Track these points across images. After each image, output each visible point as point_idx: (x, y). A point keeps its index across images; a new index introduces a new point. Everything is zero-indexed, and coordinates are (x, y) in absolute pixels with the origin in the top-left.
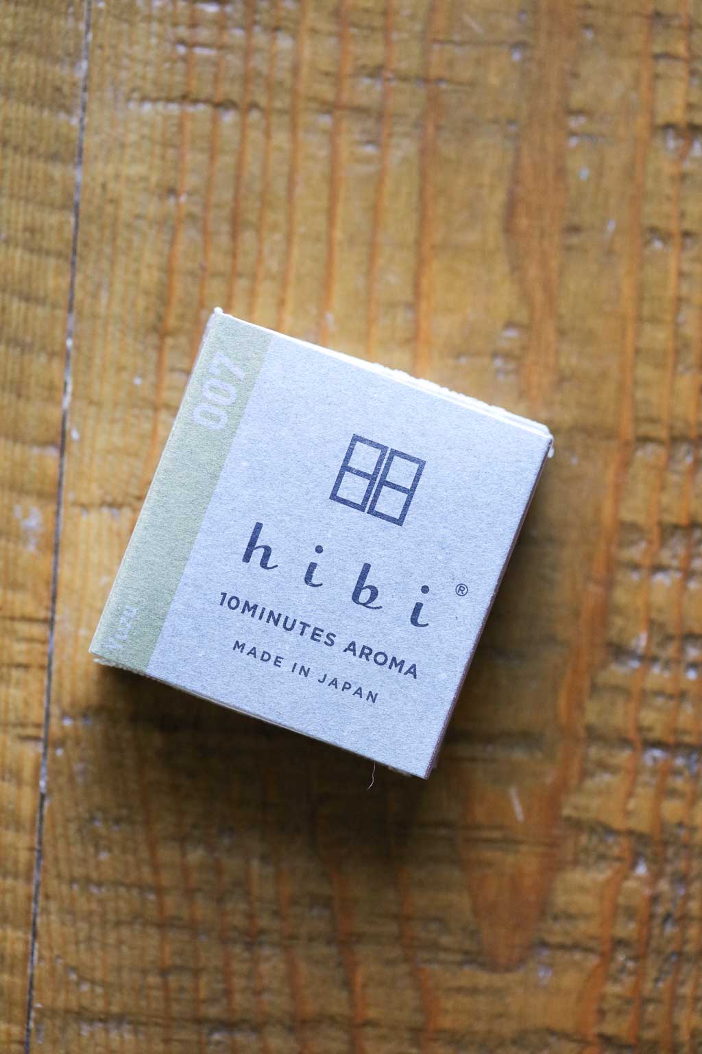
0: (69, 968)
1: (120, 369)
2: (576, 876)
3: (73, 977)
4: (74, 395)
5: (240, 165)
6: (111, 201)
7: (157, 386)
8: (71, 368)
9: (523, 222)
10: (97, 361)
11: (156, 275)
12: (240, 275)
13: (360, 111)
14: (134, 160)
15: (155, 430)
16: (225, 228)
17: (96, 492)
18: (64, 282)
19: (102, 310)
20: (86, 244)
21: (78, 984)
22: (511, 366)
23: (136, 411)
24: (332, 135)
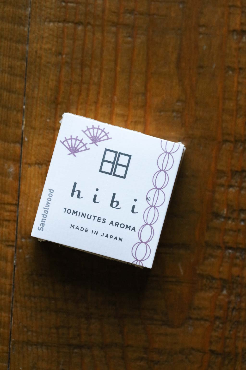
0: (24, 327)
1: (42, 116)
2: (202, 294)
3: (25, 330)
4: (25, 125)
5: (84, 44)
6: (39, 57)
7: (55, 122)
8: (25, 115)
9: (183, 65)
10: (34, 113)
11: (54, 83)
12: (84, 83)
13: (126, 25)
14: (47, 42)
16: (79, 66)
17: (33, 159)
18: (22, 86)
19: (36, 96)
20: (30, 72)
21: (27, 332)
22: (179, 115)
23: (48, 131)
24: (116, 34)
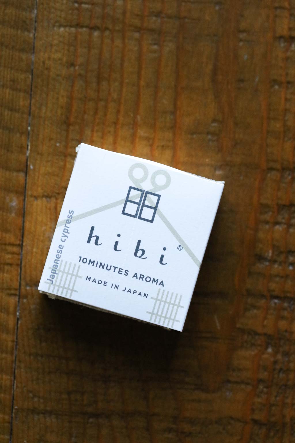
0: (29, 391)
1: (51, 139)
2: (243, 353)
3: (31, 395)
4: (31, 150)
5: (101, 54)
6: (47, 69)
7: (66, 147)
8: (30, 138)
9: (220, 78)
10: (41, 136)
11: (65, 99)
12: (101, 100)
13: (152, 31)
14: (56, 51)
15: (65, 165)
16: (95, 80)
17: (40, 191)
18: (27, 103)
19: (43, 115)
20: (36, 87)
21: (33, 398)
22: (215, 138)
23: (57, 157)
24: (139, 41)
